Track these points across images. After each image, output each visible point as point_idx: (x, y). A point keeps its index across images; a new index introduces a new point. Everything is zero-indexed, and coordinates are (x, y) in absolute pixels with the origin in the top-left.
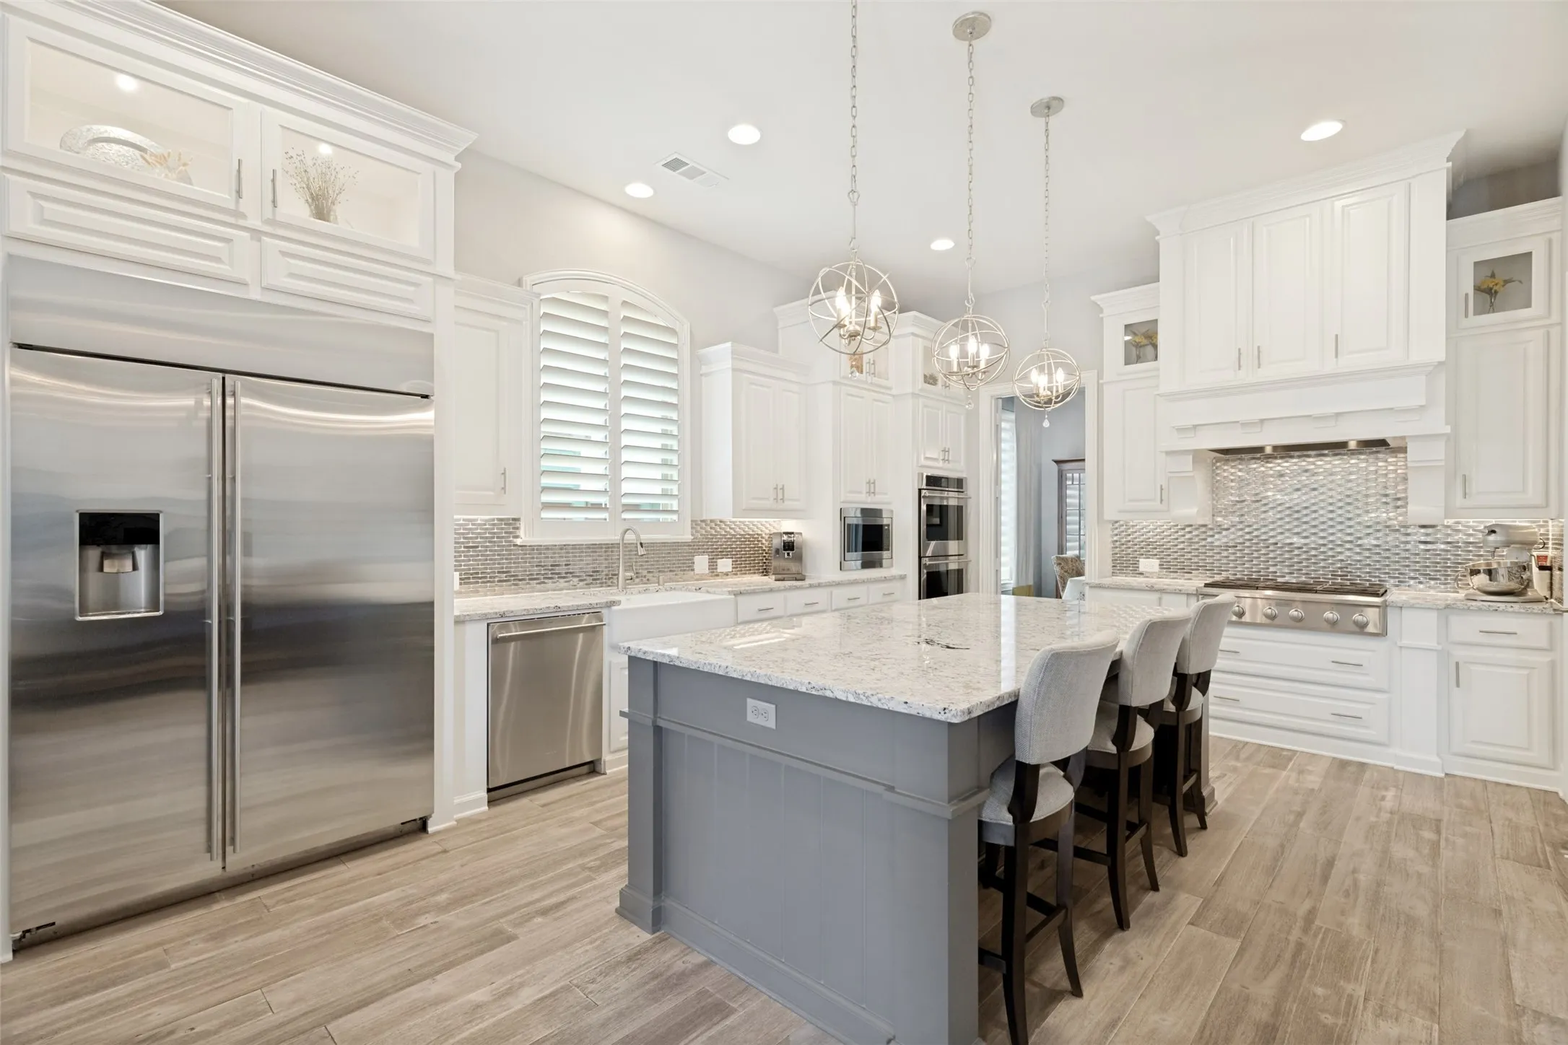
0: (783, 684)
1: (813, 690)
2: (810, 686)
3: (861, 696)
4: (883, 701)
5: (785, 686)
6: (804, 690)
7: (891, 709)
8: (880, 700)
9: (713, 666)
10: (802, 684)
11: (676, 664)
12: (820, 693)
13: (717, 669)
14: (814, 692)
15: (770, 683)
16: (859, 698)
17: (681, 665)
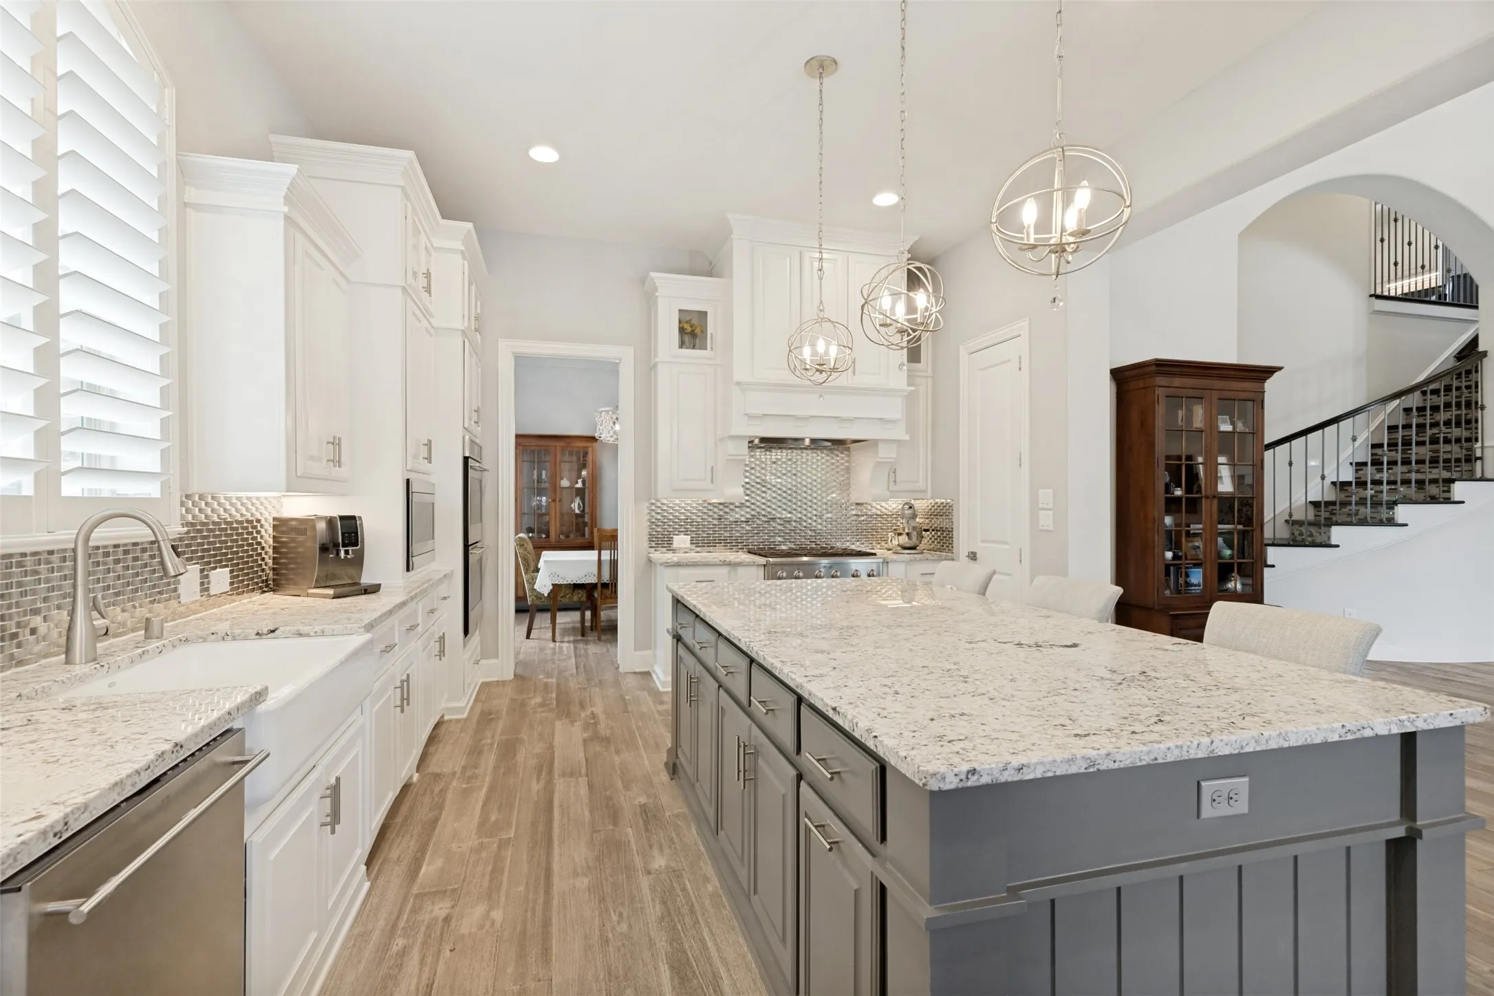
0: (1306, 739)
1: (1349, 734)
2: (1344, 730)
3: (1406, 723)
4: (1429, 721)
5: (1309, 741)
6: (1336, 738)
7: (1437, 727)
8: (1425, 721)
9: (1185, 748)
10: (1333, 731)
11: (1103, 767)
12: (1358, 735)
13: (1192, 751)
14: (1350, 737)
15: (1286, 745)
16: (1403, 726)
17: (1116, 766)
